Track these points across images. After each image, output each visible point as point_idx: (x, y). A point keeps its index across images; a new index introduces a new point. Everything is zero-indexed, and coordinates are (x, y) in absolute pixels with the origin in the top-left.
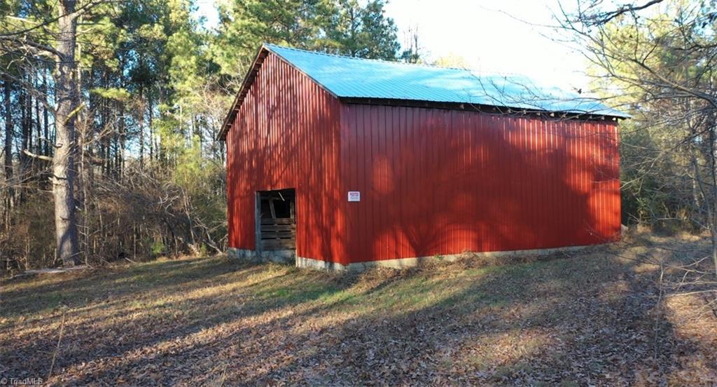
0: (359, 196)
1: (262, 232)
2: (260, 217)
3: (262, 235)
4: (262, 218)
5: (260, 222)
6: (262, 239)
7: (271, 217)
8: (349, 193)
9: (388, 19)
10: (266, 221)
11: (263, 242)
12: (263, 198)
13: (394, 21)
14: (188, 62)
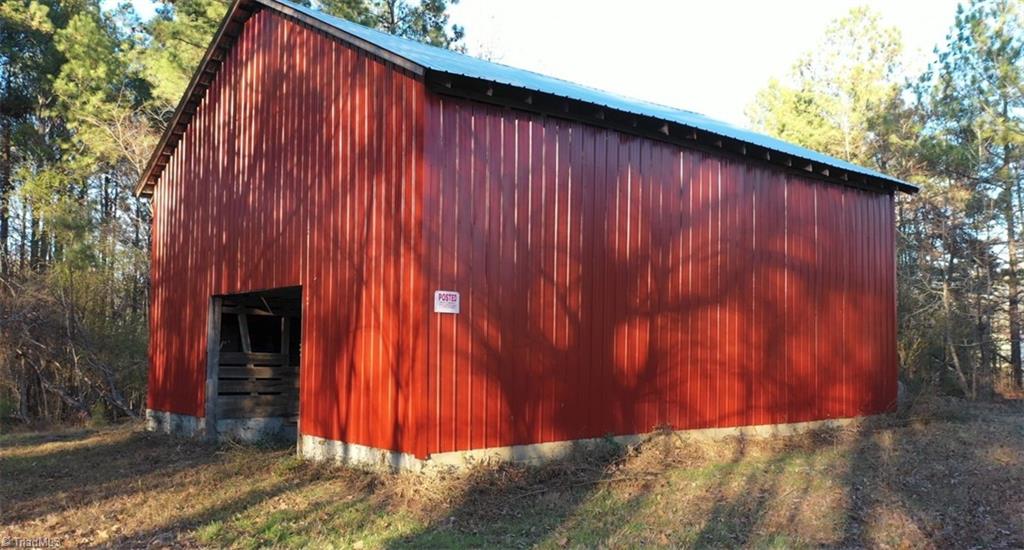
0: (458, 302)
1: (220, 379)
2: (219, 348)
3: (220, 385)
4: (221, 350)
5: (216, 360)
6: (220, 394)
7: (240, 349)
8: (437, 294)
9: (455, 28)
10: (230, 356)
11: (223, 399)
12: (226, 310)
13: (465, 32)
14: (92, 72)
